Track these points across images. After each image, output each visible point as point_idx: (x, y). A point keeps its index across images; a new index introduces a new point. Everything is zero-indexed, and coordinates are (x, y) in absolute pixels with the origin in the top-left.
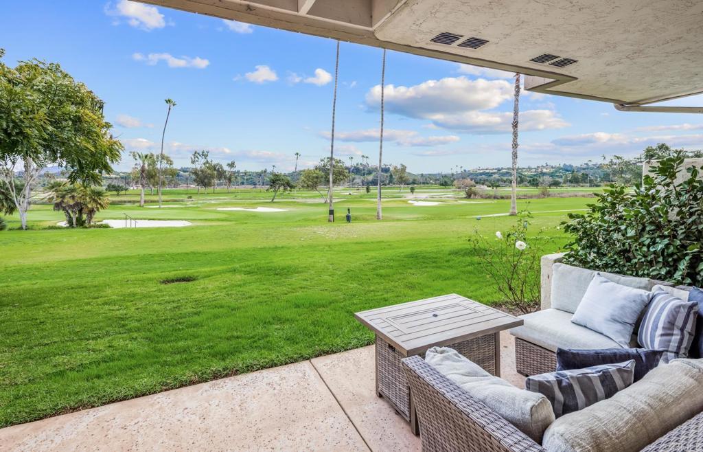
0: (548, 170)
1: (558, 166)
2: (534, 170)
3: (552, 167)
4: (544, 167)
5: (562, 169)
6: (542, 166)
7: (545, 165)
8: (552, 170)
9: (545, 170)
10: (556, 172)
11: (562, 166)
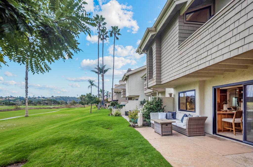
0: (12, 99)
1: (17, 97)
2: (4, 99)
3: (14, 98)
4: (10, 97)
5: (19, 98)
6: (9, 97)
7: (10, 96)
8: (14, 99)
9: (10, 99)
10: (16, 99)
11: (18, 97)
